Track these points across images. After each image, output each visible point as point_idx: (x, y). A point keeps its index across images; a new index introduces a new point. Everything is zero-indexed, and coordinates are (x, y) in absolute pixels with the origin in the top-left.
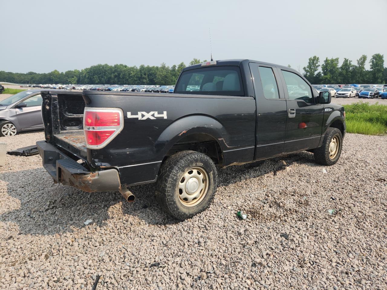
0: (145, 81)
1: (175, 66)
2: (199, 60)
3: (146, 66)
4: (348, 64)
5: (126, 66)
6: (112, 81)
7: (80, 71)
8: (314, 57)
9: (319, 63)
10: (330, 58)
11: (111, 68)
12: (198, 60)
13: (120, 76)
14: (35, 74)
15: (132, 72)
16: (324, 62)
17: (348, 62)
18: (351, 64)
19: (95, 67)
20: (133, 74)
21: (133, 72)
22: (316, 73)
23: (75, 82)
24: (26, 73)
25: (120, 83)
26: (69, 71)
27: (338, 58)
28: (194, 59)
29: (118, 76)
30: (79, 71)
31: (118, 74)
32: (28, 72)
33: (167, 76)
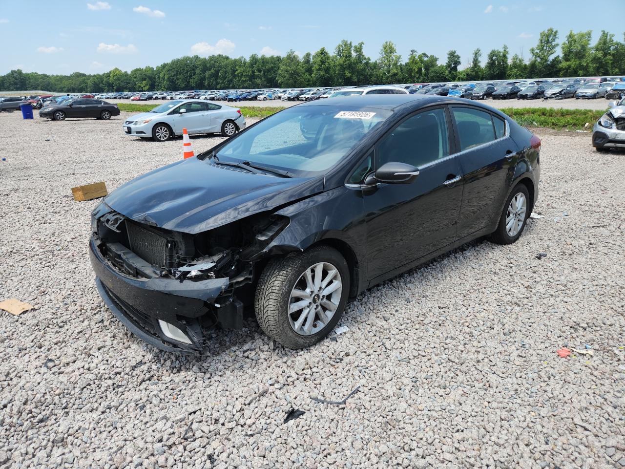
0: (258, 81)
1: (308, 55)
2: (351, 43)
3: (259, 56)
4: (608, 41)
5: (227, 58)
6: (206, 83)
7: (155, 69)
8: (548, 31)
9: (557, 41)
10: (576, 32)
11: (204, 62)
12: (349, 43)
13: (220, 74)
14: (84, 75)
15: (237, 68)
16: (566, 39)
17: (608, 37)
18: (613, 41)
19: (178, 60)
20: (240, 70)
21: (240, 66)
22: (551, 58)
23: (147, 87)
24: (69, 75)
25: (219, 86)
26: (137, 70)
27: (591, 31)
28: (343, 42)
29: (216, 75)
30: (153, 69)
31: (215, 71)
32: (72, 73)
33: (298, 71)
